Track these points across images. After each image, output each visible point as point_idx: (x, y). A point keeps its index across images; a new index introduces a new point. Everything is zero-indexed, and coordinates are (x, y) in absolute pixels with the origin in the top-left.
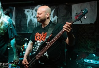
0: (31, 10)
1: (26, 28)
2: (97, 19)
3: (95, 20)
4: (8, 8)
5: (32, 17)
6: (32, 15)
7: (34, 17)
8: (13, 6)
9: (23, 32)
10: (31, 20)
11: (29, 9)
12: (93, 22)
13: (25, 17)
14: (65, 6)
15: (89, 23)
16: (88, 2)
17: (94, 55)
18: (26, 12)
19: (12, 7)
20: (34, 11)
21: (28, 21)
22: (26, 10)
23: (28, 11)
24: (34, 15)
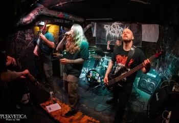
0: (109, 26)
1: (105, 40)
2: (159, 40)
3: (158, 38)
4: (90, 23)
5: (110, 32)
6: (110, 30)
7: (112, 32)
8: (95, 21)
9: (102, 44)
10: (109, 34)
11: (108, 24)
12: (156, 42)
13: (104, 31)
14: (137, 25)
15: (153, 42)
16: (153, 25)
18: (105, 27)
19: (93, 23)
20: (112, 27)
21: (107, 34)
22: (105, 26)
23: (107, 27)
24: (112, 30)
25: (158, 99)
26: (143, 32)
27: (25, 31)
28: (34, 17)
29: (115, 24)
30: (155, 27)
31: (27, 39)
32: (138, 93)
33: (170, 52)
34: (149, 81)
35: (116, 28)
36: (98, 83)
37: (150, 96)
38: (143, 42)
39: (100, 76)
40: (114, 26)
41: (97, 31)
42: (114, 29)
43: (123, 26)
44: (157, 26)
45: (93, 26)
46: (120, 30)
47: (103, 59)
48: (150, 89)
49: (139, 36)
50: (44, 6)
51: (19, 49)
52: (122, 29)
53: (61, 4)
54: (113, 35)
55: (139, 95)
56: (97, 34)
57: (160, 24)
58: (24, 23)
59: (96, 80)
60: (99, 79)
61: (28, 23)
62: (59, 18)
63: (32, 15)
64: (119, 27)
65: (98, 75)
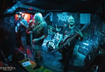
0: (60, 15)
4: (49, 13)
7: (62, 18)
8: (52, 12)
10: (60, 19)
11: (60, 14)
13: (57, 18)
14: (77, 14)
17: (88, 41)
18: (58, 15)
21: (59, 20)
23: (59, 15)
25: (90, 59)
26: (81, 18)
27: (9, 17)
28: (15, 9)
29: (64, 13)
30: (88, 15)
31: (10, 22)
32: (78, 55)
33: (97, 30)
34: (84, 48)
35: (65, 16)
36: (54, 49)
37: (85, 56)
38: (80, 24)
39: (55, 45)
40: (63, 15)
41: (53, 18)
42: (63, 16)
43: (69, 15)
44: (89, 15)
45: (51, 15)
46: (67, 17)
47: (57, 34)
48: (85, 52)
49: (78, 21)
50: (21, 2)
51: (6, 28)
52: (68, 16)
53: (31, 1)
54: (63, 20)
55: (78, 56)
56: (53, 19)
57: (91, 13)
58: (9, 12)
59: (52, 47)
60: (54, 46)
61: (11, 12)
62: (30, 10)
63: (14, 8)
64: (66, 15)
65: (53, 44)
